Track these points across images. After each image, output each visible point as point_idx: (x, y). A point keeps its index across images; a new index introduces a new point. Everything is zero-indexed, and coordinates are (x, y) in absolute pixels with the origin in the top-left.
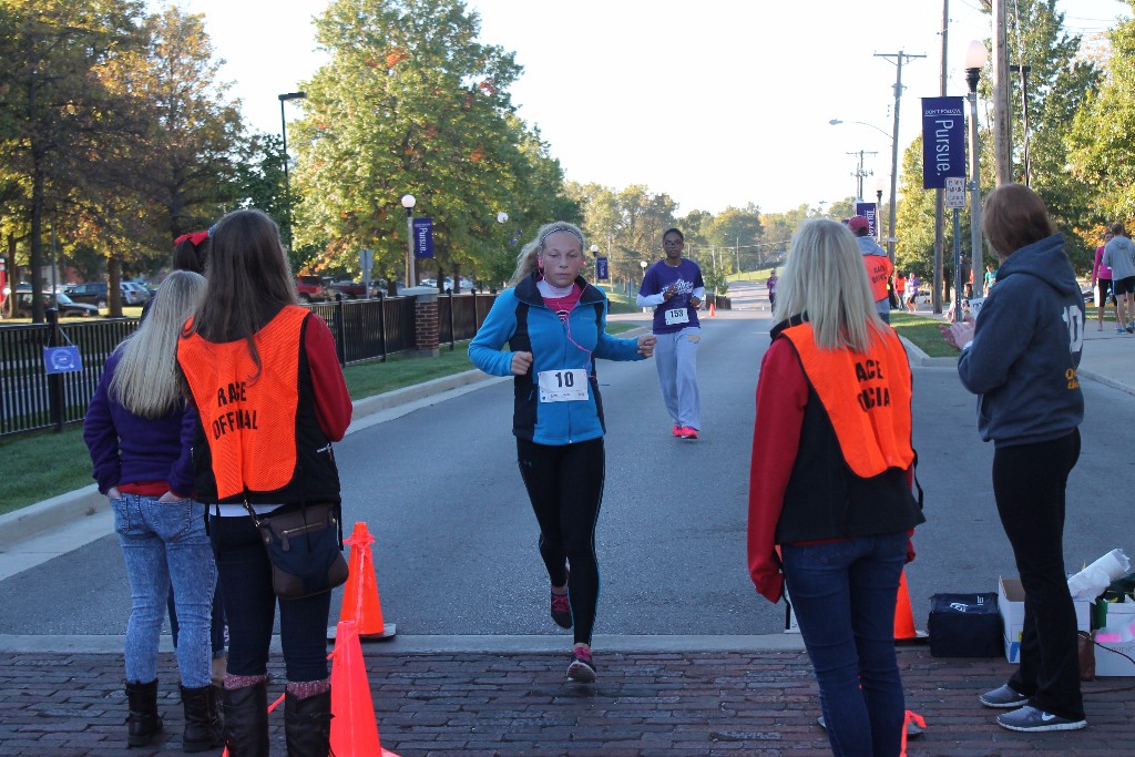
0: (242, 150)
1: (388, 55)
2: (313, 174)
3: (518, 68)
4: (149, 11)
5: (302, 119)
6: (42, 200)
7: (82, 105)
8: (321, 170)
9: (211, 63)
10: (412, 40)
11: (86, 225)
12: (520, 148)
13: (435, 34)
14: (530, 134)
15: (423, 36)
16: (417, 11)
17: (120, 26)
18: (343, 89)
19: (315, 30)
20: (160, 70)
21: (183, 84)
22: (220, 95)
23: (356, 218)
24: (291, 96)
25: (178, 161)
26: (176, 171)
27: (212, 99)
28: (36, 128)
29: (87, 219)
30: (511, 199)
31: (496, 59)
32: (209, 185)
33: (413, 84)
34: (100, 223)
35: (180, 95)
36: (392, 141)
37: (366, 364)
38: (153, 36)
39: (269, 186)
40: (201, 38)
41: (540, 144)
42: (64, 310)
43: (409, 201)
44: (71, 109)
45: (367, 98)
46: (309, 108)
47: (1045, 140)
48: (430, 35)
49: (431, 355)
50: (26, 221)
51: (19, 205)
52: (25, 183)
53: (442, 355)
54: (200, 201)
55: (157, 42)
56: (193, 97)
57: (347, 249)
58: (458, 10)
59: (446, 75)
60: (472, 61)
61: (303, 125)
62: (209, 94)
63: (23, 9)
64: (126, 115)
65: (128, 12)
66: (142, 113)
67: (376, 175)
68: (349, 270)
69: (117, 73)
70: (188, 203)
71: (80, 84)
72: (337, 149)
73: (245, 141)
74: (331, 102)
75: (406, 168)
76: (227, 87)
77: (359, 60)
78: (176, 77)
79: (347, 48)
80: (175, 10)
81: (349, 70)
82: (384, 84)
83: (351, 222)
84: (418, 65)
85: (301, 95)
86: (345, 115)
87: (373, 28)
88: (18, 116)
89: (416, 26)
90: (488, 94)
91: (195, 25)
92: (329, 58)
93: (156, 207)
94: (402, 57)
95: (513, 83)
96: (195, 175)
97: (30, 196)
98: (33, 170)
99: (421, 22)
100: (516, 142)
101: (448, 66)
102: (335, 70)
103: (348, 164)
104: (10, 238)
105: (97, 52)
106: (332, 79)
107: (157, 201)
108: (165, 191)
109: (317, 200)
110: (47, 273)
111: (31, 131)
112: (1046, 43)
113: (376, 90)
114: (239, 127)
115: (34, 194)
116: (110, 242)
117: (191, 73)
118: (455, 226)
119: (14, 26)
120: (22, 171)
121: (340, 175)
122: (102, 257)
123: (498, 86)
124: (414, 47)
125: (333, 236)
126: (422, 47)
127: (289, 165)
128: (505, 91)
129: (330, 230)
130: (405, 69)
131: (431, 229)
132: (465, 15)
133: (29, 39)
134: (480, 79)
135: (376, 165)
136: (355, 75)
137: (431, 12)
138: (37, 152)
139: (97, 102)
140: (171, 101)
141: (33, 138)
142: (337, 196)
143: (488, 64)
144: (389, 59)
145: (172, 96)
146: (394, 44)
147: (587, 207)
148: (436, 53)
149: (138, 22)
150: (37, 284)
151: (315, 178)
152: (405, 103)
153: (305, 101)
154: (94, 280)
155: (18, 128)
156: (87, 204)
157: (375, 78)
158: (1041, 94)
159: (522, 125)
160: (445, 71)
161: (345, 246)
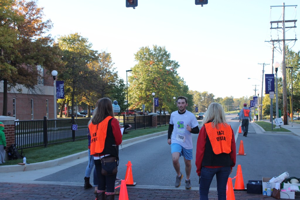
0: (117, 82)
1: (150, 62)
2: (133, 88)
3: (179, 66)
4: (99, 53)
5: (131, 76)
6: (74, 92)
7: (84, 72)
8: (135, 87)
9: (112, 63)
10: (156, 59)
11: (84, 98)
12: (179, 83)
13: (161, 58)
14: (182, 80)
15: (157, 58)
16: (157, 53)
17: (93, 56)
18: (140, 69)
19: (135, 56)
20: (101, 65)
21: (106, 68)
22: (113, 71)
23: (142, 97)
24: (129, 71)
25: (103, 84)
26: (103, 87)
27: (111, 71)
28: (74, 77)
29: (84, 96)
30: (176, 94)
31: (174, 63)
32: (110, 90)
33: (155, 68)
34: (87, 98)
35: (105, 70)
36: (151, 81)
37: (141, 129)
38: (100, 58)
39: (121, 91)
40: (110, 58)
41: (184, 82)
42: (78, 116)
43: (154, 94)
44: (82, 73)
45: (145, 71)
46: (133, 73)
47: (297, 83)
48: (160, 58)
49: (155, 128)
50: (71, 97)
51: (70, 93)
52: (71, 89)
53: (158, 128)
54: (108, 93)
55: (101, 59)
56: (108, 71)
57: (140, 104)
58: (166, 52)
59: (163, 67)
60: (169, 64)
61: (131, 77)
62: (111, 70)
63: (72, 52)
64: (93, 74)
65: (94, 53)
66: (97, 74)
67: (147, 88)
68: (140, 109)
69: (92, 65)
70: (106, 93)
71: (84, 68)
72: (138, 82)
73: (118, 80)
74: (137, 72)
75: (153, 87)
76: (115, 69)
77: (144, 63)
78: (104, 66)
79: (141, 61)
80: (105, 52)
81: (141, 65)
82: (149, 68)
83: (141, 98)
84: (156, 64)
85: (131, 71)
86: (141, 75)
87: (147, 56)
88: (70, 74)
89: (156, 56)
90: (172, 71)
91: (108, 55)
92: (137, 63)
93: (99, 94)
94: (153, 63)
95: (178, 69)
96: (107, 88)
97: (72, 91)
98: (73, 86)
99: (158, 55)
100: (178, 81)
101: (163, 64)
102: (139, 65)
103: (141, 86)
104: (68, 100)
105: (88, 61)
106: (138, 67)
107: (99, 93)
108: (101, 91)
109: (134, 93)
110: (75, 108)
111: (73, 77)
112: (297, 62)
113: (148, 70)
114: (117, 77)
115: (73, 91)
116: (89, 102)
117: (108, 66)
118: (164, 100)
119: (70, 55)
120: (71, 86)
121: (139, 88)
122: (87, 104)
123: (174, 69)
124: (156, 60)
125: (137, 101)
126: (158, 61)
127: (128, 86)
128: (176, 70)
129: (136, 100)
130: (154, 65)
131: (158, 100)
132: (167, 54)
133: (73, 58)
134: (170, 68)
135: (147, 85)
136: (143, 66)
137: (160, 53)
138: (74, 82)
139: (87, 72)
140: (103, 71)
141: (73, 79)
142: (138, 93)
143: (172, 64)
144: (151, 63)
145: (103, 70)
146: (152, 60)
147: (194, 96)
148: (161, 62)
149: (96, 55)
150: (73, 110)
151: (134, 89)
152: (154, 73)
153: (132, 72)
154: (85, 110)
155: (70, 77)
156: (84, 93)
157: (147, 67)
158: (296, 73)
159: (179, 78)
160: (163, 66)
161: (140, 103)
